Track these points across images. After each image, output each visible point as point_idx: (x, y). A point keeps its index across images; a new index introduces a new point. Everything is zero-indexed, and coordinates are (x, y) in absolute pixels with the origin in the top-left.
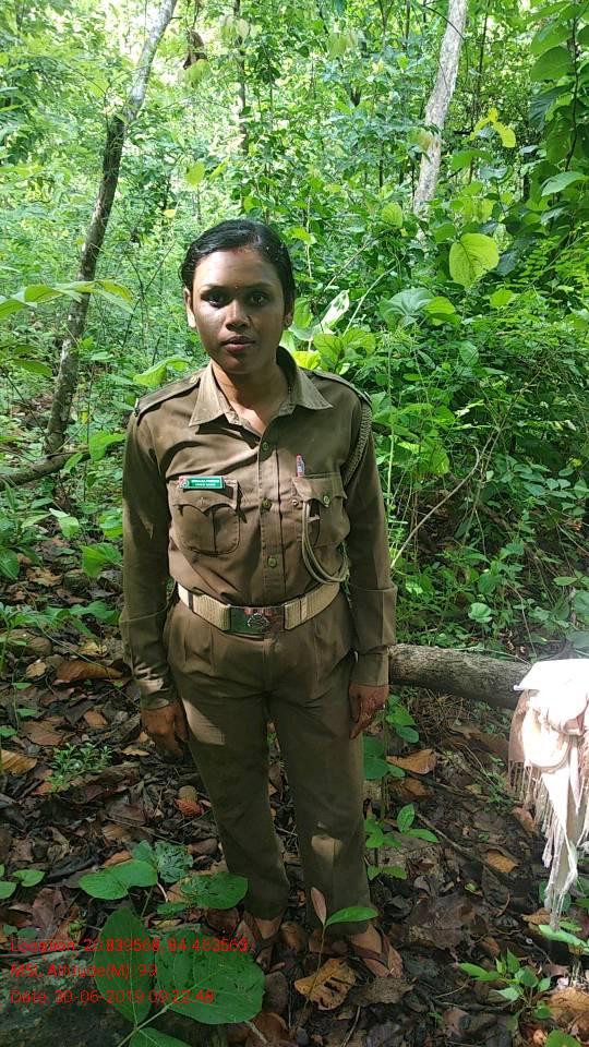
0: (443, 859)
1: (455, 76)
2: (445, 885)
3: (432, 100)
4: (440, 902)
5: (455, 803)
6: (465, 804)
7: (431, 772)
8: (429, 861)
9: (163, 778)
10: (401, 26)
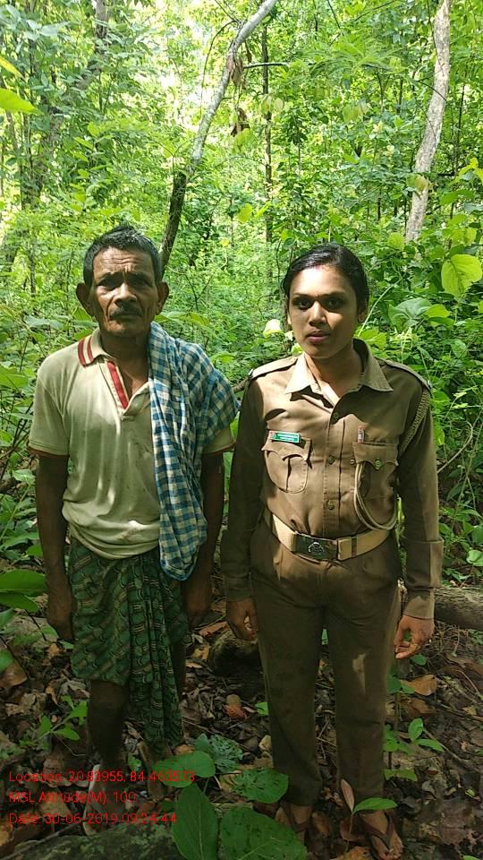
0: (446, 768)
1: (439, 131)
2: (448, 789)
3: (421, 151)
4: (445, 804)
5: (454, 722)
6: (463, 723)
7: (432, 694)
8: (434, 769)
9: (213, 687)
10: (395, 95)
